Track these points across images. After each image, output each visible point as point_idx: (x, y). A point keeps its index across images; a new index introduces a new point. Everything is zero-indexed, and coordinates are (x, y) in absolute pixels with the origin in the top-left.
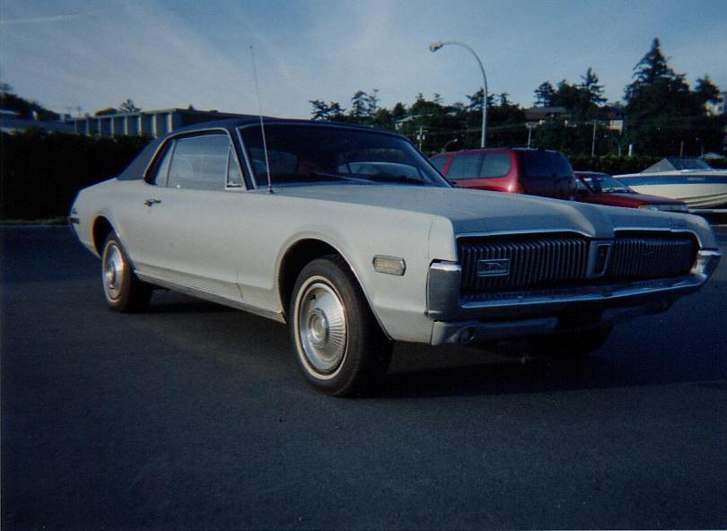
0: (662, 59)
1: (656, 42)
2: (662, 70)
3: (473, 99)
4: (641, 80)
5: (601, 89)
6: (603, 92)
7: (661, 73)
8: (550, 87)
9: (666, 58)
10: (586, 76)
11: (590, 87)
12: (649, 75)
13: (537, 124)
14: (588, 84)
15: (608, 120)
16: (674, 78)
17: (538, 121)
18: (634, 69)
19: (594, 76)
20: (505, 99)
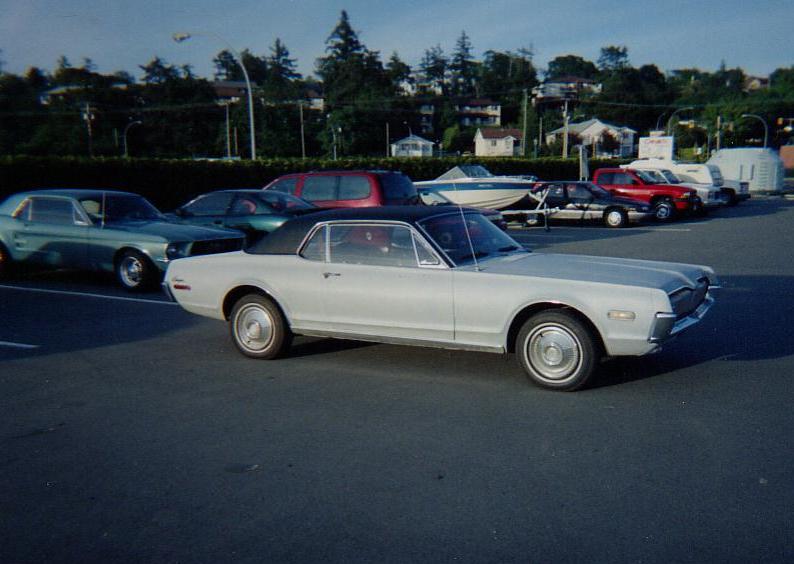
0: (352, 33)
1: (344, 14)
2: (354, 45)
3: (148, 70)
4: (334, 55)
5: (293, 63)
6: (296, 66)
7: (354, 49)
8: (231, 57)
9: (356, 33)
10: (275, 48)
11: (281, 61)
12: (342, 50)
13: (229, 101)
14: (278, 57)
15: (308, 99)
16: (366, 55)
17: (229, 98)
18: (327, 43)
19: (284, 48)
20: (189, 72)
